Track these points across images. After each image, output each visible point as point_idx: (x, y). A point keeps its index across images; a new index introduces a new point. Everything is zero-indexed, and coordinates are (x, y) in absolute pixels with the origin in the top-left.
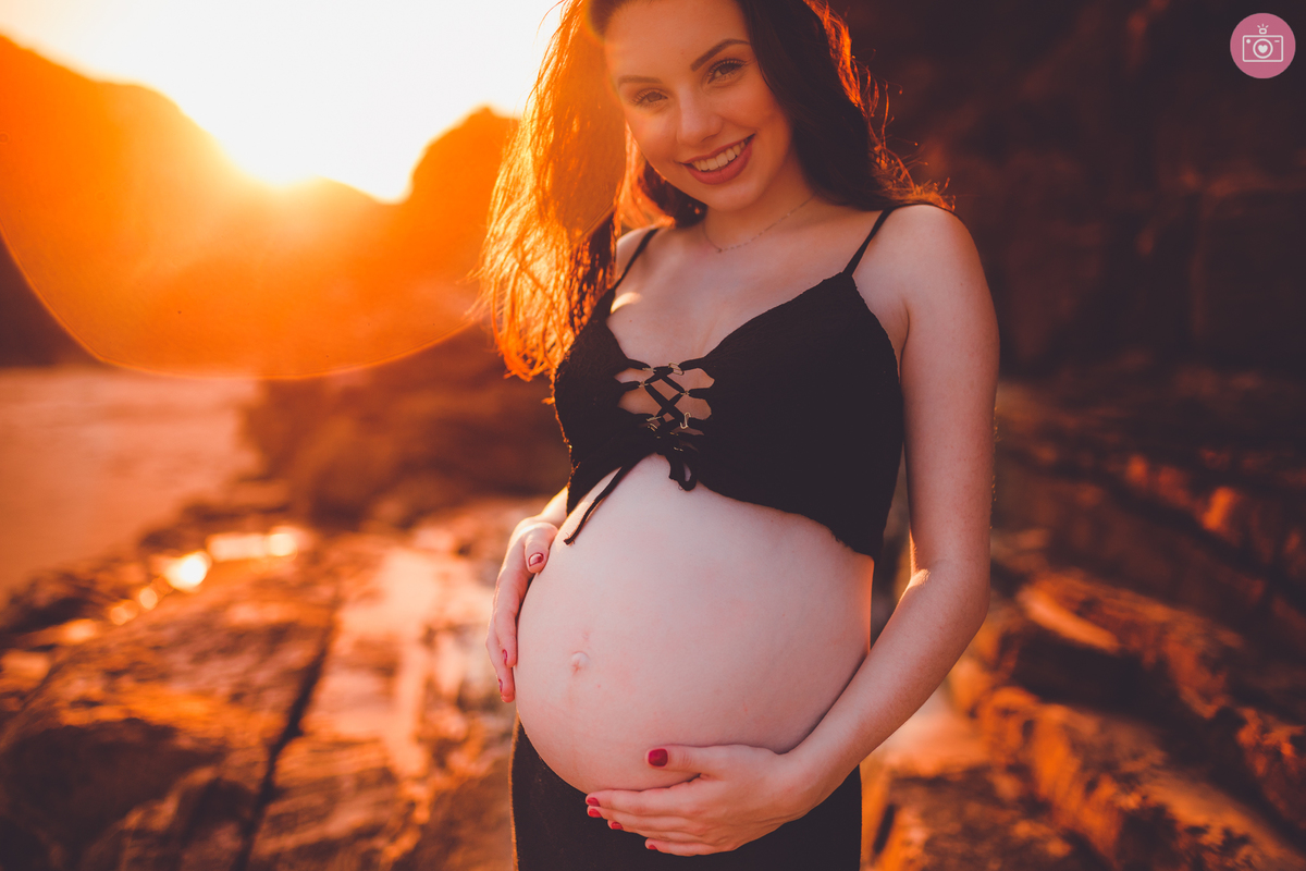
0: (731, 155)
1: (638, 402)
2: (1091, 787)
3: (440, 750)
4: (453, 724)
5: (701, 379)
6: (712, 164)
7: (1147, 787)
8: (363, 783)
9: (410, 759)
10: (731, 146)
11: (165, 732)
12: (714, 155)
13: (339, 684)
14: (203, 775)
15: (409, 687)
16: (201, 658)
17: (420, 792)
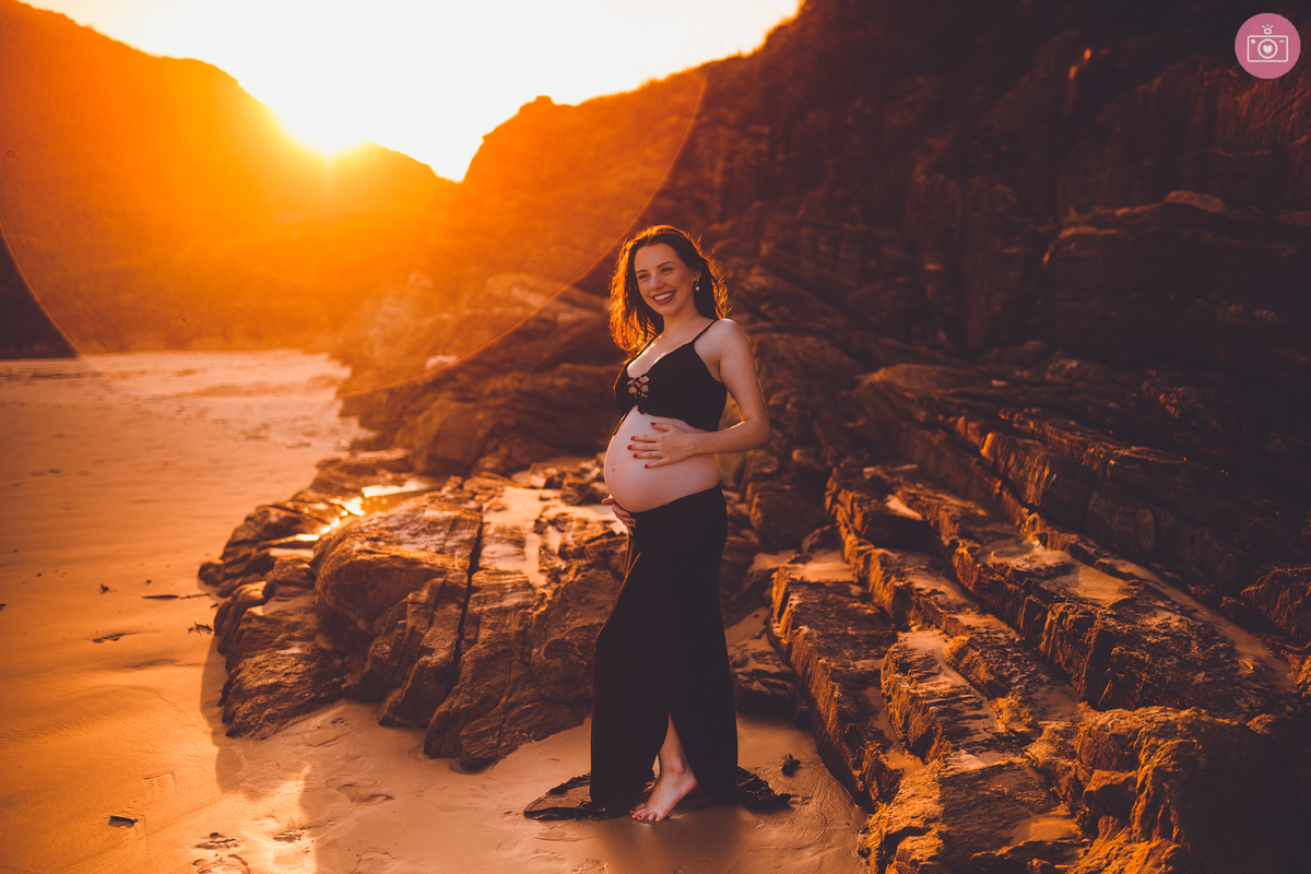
0: (668, 295)
1: (633, 390)
2: (887, 580)
3: (555, 575)
4: (560, 564)
5: (646, 379)
6: (660, 298)
7: (911, 579)
8: (515, 588)
9: (540, 580)
10: (666, 293)
11: (414, 562)
12: (661, 295)
13: (490, 549)
14: (440, 580)
15: (532, 549)
16: (415, 535)
17: (548, 592)
